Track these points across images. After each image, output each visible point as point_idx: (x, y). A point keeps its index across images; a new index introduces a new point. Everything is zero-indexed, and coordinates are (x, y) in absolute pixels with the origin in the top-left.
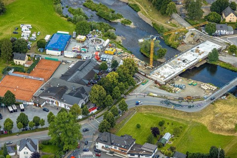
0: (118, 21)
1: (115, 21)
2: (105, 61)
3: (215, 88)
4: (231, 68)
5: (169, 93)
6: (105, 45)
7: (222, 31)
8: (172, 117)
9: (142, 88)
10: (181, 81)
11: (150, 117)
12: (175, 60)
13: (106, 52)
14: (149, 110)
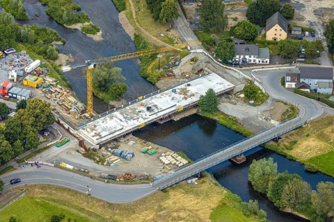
0: (78, 26)
1: (73, 27)
2: (16, 98)
3: (185, 162)
4: (234, 127)
5: (96, 165)
6: (28, 69)
7: (247, 57)
8: (82, 210)
9: (55, 151)
10: (132, 145)
11: (44, 206)
12: (135, 106)
13: (25, 83)
14: (48, 194)
